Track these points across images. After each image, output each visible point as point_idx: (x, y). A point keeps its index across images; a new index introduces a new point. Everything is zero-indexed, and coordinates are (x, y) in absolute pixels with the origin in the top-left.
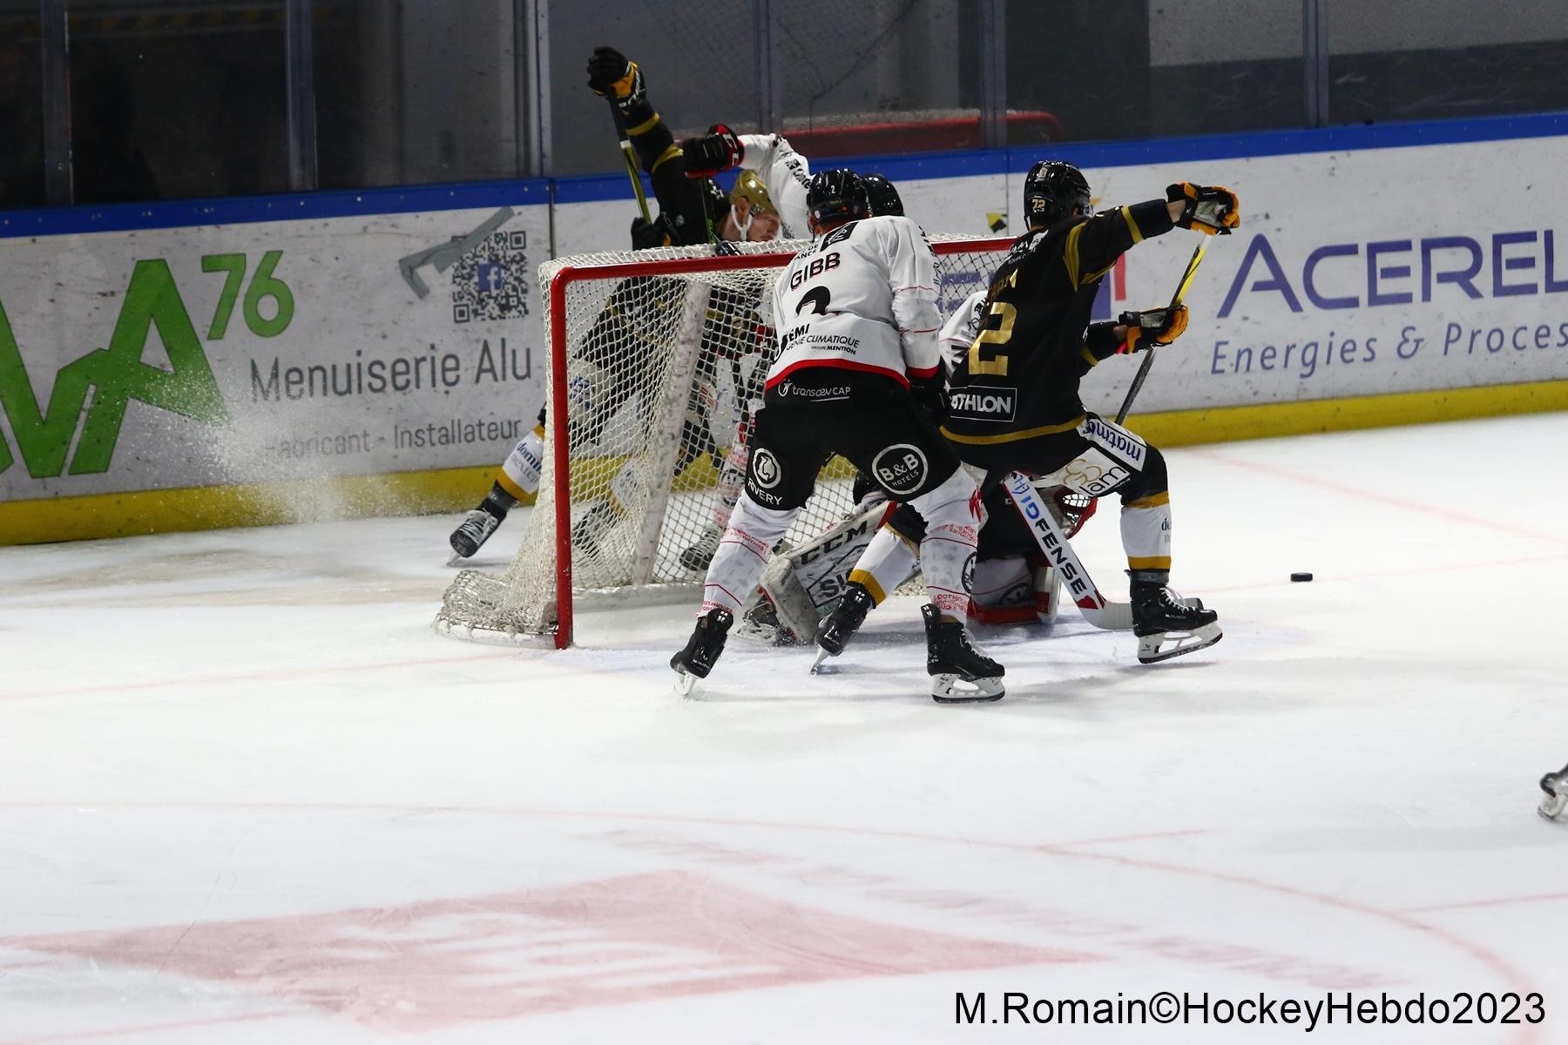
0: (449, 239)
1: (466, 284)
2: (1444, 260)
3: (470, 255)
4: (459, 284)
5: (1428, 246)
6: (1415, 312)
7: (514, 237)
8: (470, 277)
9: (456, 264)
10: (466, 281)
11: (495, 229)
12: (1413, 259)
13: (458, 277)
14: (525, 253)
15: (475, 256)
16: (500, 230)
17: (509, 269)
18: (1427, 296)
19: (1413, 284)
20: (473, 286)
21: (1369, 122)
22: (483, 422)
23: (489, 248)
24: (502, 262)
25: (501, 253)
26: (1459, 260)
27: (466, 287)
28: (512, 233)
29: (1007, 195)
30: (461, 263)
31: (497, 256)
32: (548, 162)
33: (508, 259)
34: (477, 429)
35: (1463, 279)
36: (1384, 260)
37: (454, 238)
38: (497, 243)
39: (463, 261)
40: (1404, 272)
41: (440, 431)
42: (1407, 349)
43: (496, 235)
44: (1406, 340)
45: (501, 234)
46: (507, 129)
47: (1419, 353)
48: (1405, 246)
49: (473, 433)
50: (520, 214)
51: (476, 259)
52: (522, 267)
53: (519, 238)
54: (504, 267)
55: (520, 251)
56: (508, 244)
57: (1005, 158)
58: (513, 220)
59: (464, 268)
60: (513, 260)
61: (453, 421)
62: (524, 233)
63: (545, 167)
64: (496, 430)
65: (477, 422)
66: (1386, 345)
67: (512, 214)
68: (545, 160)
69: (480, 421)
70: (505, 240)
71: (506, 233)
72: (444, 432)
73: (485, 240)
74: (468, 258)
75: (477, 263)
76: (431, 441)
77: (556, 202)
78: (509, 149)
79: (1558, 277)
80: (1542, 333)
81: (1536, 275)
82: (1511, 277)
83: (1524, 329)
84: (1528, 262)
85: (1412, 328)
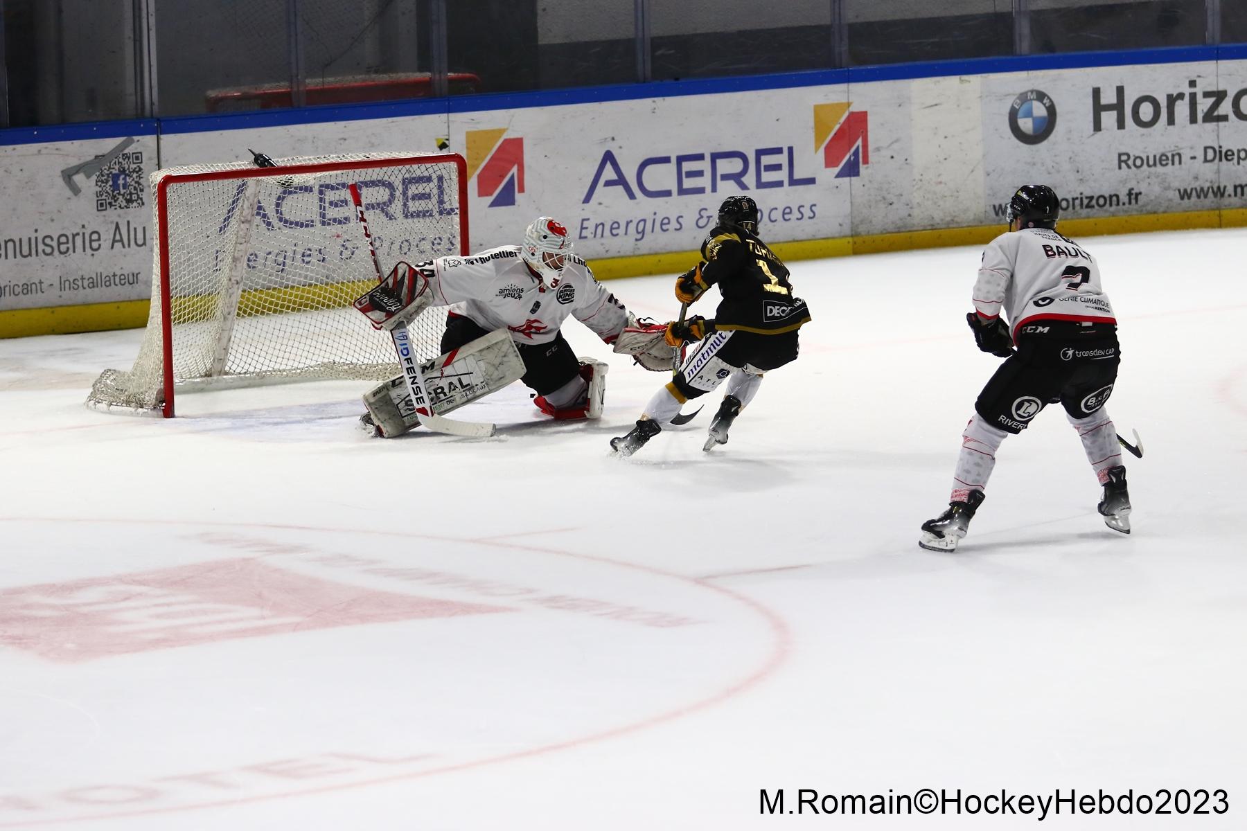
0: (93, 157)
2: (724, 166)
3: (107, 168)
4: (100, 186)
5: (715, 157)
6: (707, 199)
7: (134, 155)
8: (107, 181)
9: (98, 173)
10: (105, 184)
11: (122, 151)
12: (705, 165)
13: (99, 181)
14: (142, 166)
15: (110, 168)
16: (126, 151)
17: (132, 177)
18: (714, 189)
19: (705, 181)
20: (109, 187)
21: (677, 79)
23: (119, 163)
24: (127, 172)
25: (126, 166)
26: (735, 166)
27: (104, 188)
29: (449, 127)
31: (124, 168)
33: (131, 170)
34: (112, 278)
35: (737, 178)
36: (687, 167)
37: (97, 157)
38: (124, 160)
39: (102, 171)
40: (700, 173)
42: (702, 223)
43: (123, 155)
44: (702, 217)
45: (126, 154)
48: (700, 157)
49: (110, 281)
50: (138, 141)
52: (140, 175)
53: (138, 157)
54: (129, 175)
55: (138, 164)
56: (131, 160)
57: (447, 103)
58: (134, 145)
59: (103, 176)
60: (134, 171)
61: (97, 274)
62: (141, 153)
63: (154, 111)
64: (125, 279)
66: (689, 222)
67: (133, 141)
68: (154, 107)
69: (114, 273)
70: (129, 158)
71: (130, 153)
72: (91, 280)
73: (116, 158)
75: (111, 173)
76: (83, 286)
77: (161, 134)
78: (131, 100)
79: (797, 176)
80: (787, 211)
81: (783, 175)
82: (767, 177)
83: (776, 209)
84: (778, 167)
85: (705, 209)
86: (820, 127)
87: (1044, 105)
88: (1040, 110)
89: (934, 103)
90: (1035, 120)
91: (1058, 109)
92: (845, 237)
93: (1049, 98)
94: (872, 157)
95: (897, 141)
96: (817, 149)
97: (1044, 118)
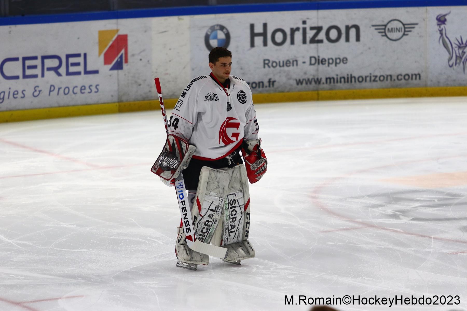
2: (49, 63)
5: (44, 58)
6: (39, 81)
12: (38, 62)
18: (43, 75)
19: (38, 71)
21: (23, 15)
26: (54, 63)
35: (56, 70)
36: (28, 63)
40: (35, 67)
42: (36, 94)
44: (36, 91)
47: (40, 95)
48: (35, 58)
66: (29, 93)
79: (89, 69)
80: (83, 88)
81: (80, 69)
82: (72, 69)
83: (76, 87)
84: (78, 64)
85: (38, 87)
86: (101, 43)
87: (224, 32)
88: (221, 35)
89: (164, 30)
90: (219, 41)
91: (232, 35)
92: (114, 102)
93: (227, 29)
94: (130, 59)
95: (144, 50)
96: (100, 54)
97: (222, 40)
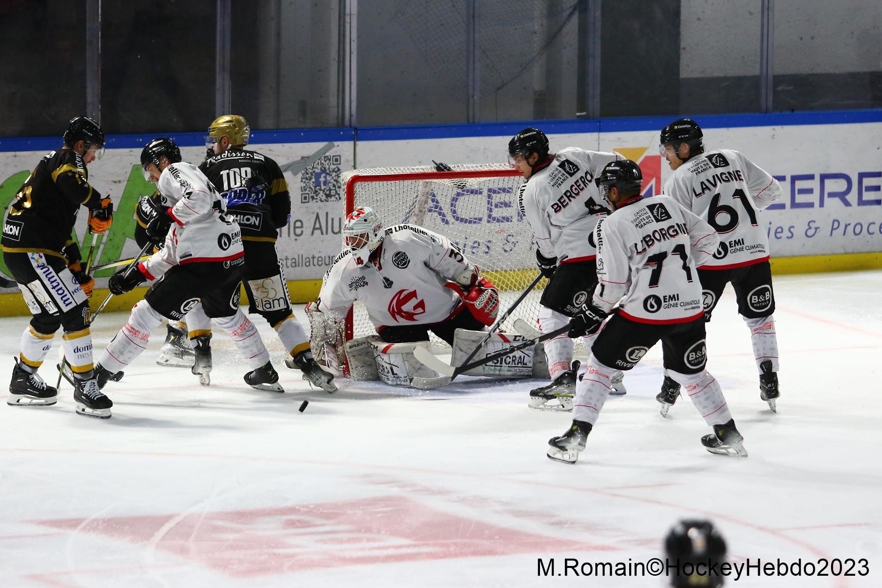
0: (300, 158)
1: (308, 182)
2: (832, 186)
3: (311, 167)
4: (305, 182)
5: (824, 177)
6: (815, 213)
7: (334, 158)
8: (311, 179)
9: (303, 172)
10: (308, 181)
11: (324, 153)
12: (815, 184)
13: (304, 178)
14: (340, 167)
15: (313, 168)
16: (327, 154)
17: (331, 175)
18: (822, 205)
19: (814, 198)
20: (312, 183)
21: (793, 111)
22: (315, 256)
23: (321, 163)
24: (328, 171)
25: (327, 167)
26: (840, 186)
27: (308, 184)
28: (333, 156)
29: (599, 144)
30: (306, 171)
31: (325, 168)
32: (354, 119)
33: (331, 170)
34: (311, 260)
35: (842, 196)
36: (799, 185)
37: (303, 158)
38: (325, 161)
39: (307, 170)
40: (810, 191)
41: (291, 260)
42: (810, 233)
43: (325, 157)
44: (810, 228)
45: (328, 157)
46: (333, 101)
47: (817, 235)
48: (811, 177)
49: (309, 262)
50: (338, 146)
51: (314, 169)
52: (339, 174)
53: (337, 159)
54: (329, 174)
55: (337, 166)
56: (331, 162)
57: (598, 124)
58: (334, 149)
59: (307, 174)
60: (334, 171)
61: (299, 255)
62: (340, 156)
63: (352, 121)
64: (322, 260)
65: (312, 256)
66: (799, 231)
67: (334, 146)
68: (352, 118)
69: (313, 256)
70: (330, 160)
71: (330, 157)
72: (294, 261)
73: (319, 159)
74: (310, 168)
75: (314, 172)
76: (286, 265)
77: (357, 140)
78: (333, 111)
81: (881, 195)
82: (867, 196)
83: (873, 223)
84: (877, 188)
85: (814, 222)
